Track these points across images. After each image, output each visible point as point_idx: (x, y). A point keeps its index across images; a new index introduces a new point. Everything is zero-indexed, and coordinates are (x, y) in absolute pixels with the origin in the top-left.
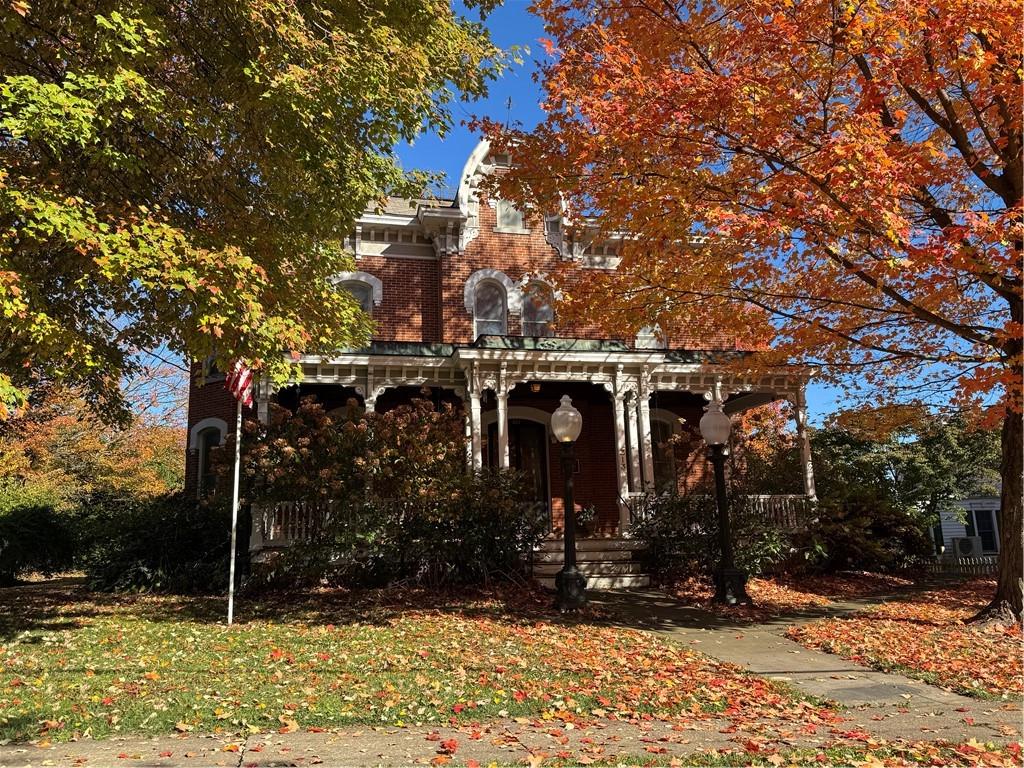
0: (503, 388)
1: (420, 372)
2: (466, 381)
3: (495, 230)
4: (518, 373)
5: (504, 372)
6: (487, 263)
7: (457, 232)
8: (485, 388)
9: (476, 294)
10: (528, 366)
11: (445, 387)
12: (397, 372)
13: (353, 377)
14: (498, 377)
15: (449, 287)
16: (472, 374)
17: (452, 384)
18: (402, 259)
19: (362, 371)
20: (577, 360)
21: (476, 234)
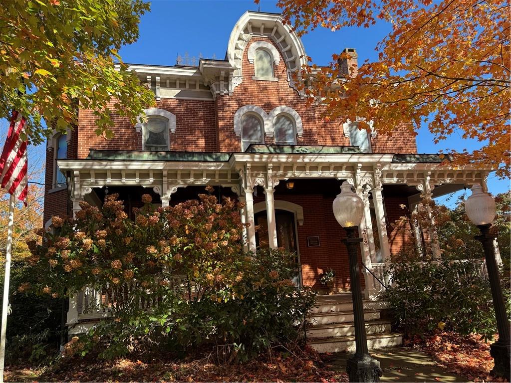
0: (270, 184)
1: (205, 174)
2: (241, 180)
3: (254, 78)
4: (281, 172)
5: (270, 172)
6: (250, 101)
7: (227, 79)
8: (256, 185)
9: (242, 123)
10: (288, 167)
11: (224, 186)
12: (186, 175)
13: (151, 180)
14: (266, 176)
15: (223, 118)
16: (245, 174)
17: (229, 183)
18: (190, 100)
19: (158, 174)
20: (327, 161)
21: (241, 81)
